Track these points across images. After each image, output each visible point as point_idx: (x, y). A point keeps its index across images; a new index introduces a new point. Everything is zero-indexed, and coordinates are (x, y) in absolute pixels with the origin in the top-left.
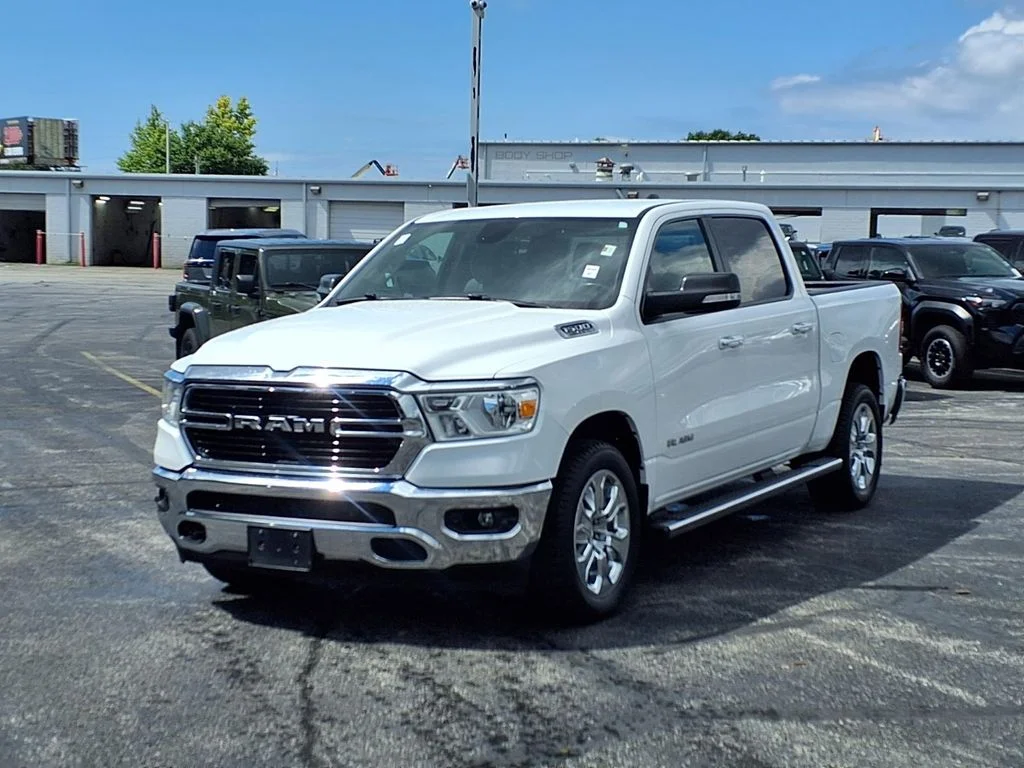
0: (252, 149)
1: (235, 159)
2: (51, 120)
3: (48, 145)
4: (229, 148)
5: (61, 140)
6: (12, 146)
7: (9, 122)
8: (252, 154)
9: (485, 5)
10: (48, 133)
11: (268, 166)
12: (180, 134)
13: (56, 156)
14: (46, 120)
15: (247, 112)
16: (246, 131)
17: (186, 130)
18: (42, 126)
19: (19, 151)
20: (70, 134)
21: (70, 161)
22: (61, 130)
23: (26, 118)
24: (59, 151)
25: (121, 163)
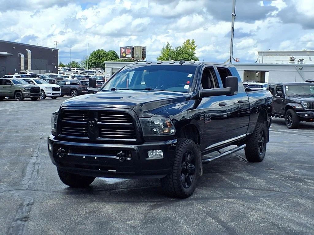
0: (195, 54)
1: (190, 57)
2: (139, 47)
3: (138, 54)
4: (188, 54)
5: (142, 53)
6: (128, 54)
7: (127, 47)
8: (195, 56)
9: (236, 15)
10: (138, 51)
11: (199, 59)
12: (175, 50)
13: (140, 57)
14: (137, 46)
15: (194, 43)
16: (194, 48)
17: (177, 48)
18: (136, 48)
19: (130, 56)
20: (144, 50)
21: (144, 58)
22: (142, 50)
23: (132, 46)
24: (141, 56)
25: (158, 59)
